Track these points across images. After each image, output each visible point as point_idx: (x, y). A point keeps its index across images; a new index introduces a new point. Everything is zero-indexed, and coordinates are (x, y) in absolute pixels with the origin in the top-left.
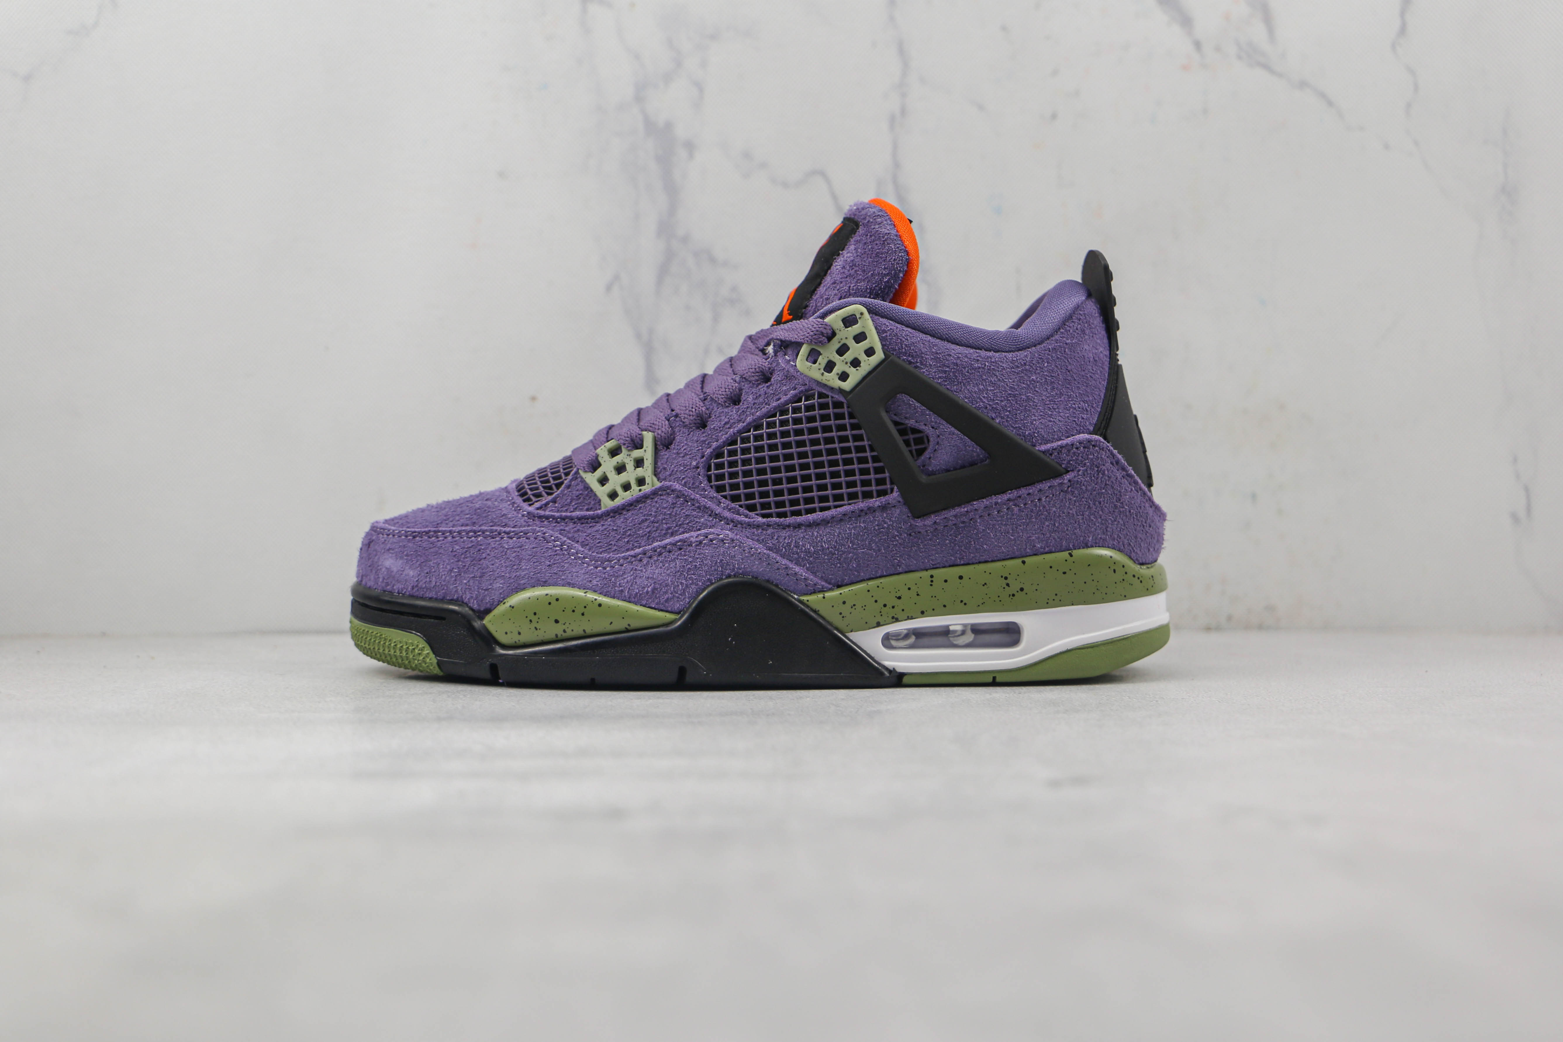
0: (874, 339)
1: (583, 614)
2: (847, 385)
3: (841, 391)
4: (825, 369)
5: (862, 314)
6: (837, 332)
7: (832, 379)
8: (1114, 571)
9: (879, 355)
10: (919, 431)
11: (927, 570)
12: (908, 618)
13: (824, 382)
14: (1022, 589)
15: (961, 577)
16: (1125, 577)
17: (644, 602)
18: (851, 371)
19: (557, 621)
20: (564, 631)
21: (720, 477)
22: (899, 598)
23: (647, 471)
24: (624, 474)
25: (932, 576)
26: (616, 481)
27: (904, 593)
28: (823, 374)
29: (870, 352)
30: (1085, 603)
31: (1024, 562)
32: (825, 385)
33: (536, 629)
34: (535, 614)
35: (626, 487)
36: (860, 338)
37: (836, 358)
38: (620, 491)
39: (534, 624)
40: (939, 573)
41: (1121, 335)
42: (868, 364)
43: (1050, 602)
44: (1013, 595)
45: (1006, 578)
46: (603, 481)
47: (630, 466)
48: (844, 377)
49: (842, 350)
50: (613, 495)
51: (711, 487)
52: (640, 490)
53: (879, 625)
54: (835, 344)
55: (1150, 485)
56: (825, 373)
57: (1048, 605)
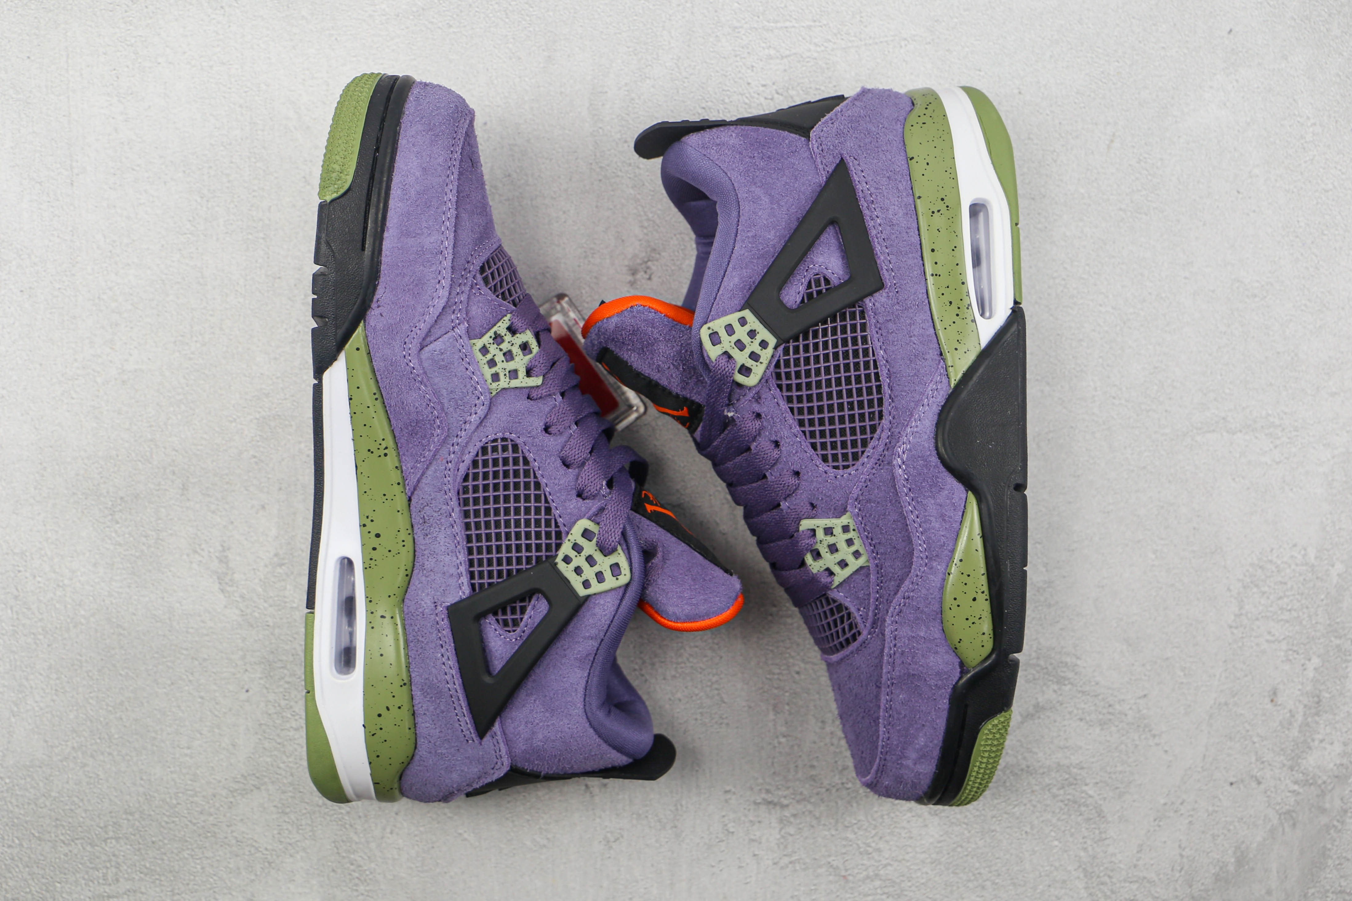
0: (733, 319)
1: (969, 576)
2: (772, 341)
3: (776, 348)
4: (757, 361)
5: (709, 328)
6: (724, 350)
7: (766, 355)
8: (924, 123)
9: (747, 314)
10: (810, 282)
11: (926, 280)
12: (968, 295)
13: (767, 362)
14: (942, 199)
15: (933, 250)
16: (928, 115)
17: (956, 525)
18: (759, 338)
19: (974, 599)
20: (983, 592)
21: (845, 456)
22: (951, 303)
23: (837, 523)
24: (838, 546)
25: (932, 275)
26: (845, 552)
27: (946, 299)
28: (761, 363)
29: (743, 322)
30: (952, 148)
31: (919, 197)
32: (770, 362)
33: (980, 618)
34: (967, 619)
35: (850, 542)
36: (730, 330)
37: (747, 351)
38: (853, 548)
39: (976, 620)
40: (929, 271)
41: (713, 117)
42: (753, 322)
43: (952, 176)
44: (947, 207)
45: (933, 212)
46: (843, 564)
47: (831, 540)
48: (764, 344)
49: (740, 345)
50: (857, 554)
51: (853, 465)
52: (854, 530)
53: (974, 321)
54: (735, 353)
55: (841, 98)
56: (761, 360)
57: (955, 179)
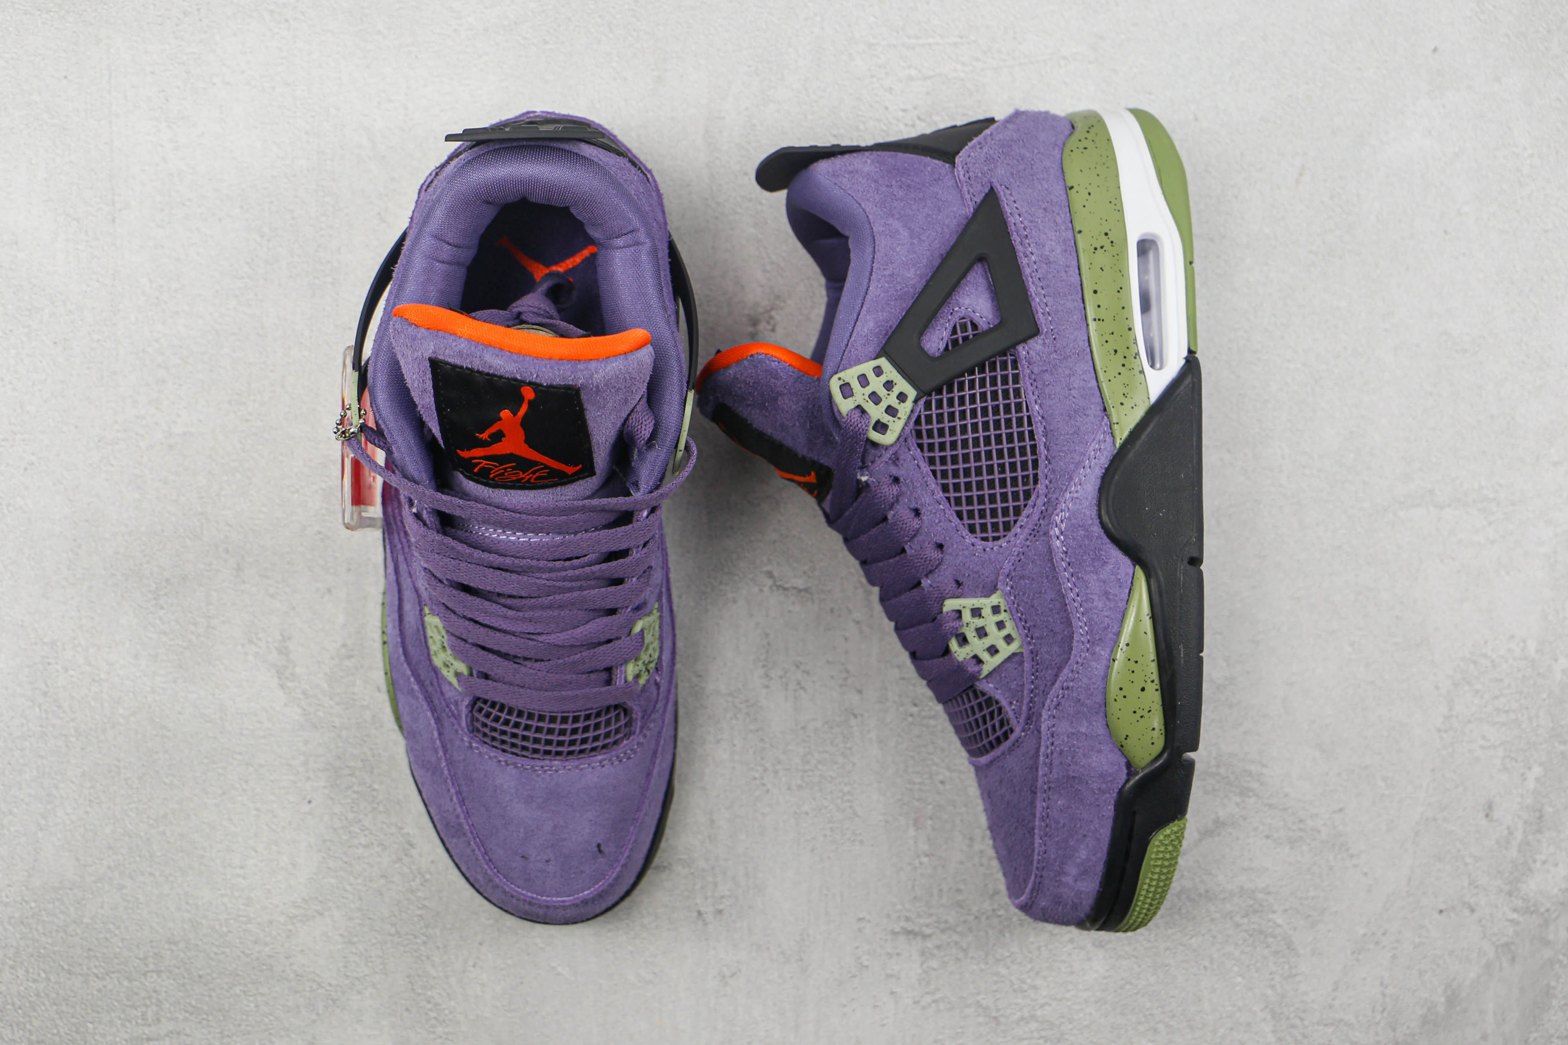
0: (867, 368)
1: (1136, 662)
2: (912, 393)
3: (916, 401)
4: (894, 416)
5: (840, 379)
6: (856, 404)
7: (905, 409)
8: (1085, 148)
9: (883, 362)
10: (955, 327)
11: (1088, 325)
12: (1136, 343)
13: (906, 417)
14: (1106, 234)
15: (1095, 292)
16: (1090, 139)
17: (1122, 605)
18: (896, 390)
19: (1143, 689)
20: (1153, 681)
21: (995, 526)
22: (1116, 351)
23: (986, 603)
24: (987, 629)
25: (1095, 320)
26: (995, 637)
27: (1111, 347)
28: (899, 418)
29: (878, 371)
30: (1117, 176)
31: (1080, 232)
32: (909, 418)
33: (1150, 711)
34: (1135, 712)
35: (1000, 625)
36: (863, 380)
37: (883, 405)
38: (1005, 632)
39: (1145, 713)
40: (1091, 314)
41: (846, 142)
42: (890, 372)
43: (1117, 208)
44: (1112, 242)
45: (1096, 249)
46: (993, 650)
47: (979, 622)
48: (902, 397)
49: (875, 398)
50: (1008, 639)
51: (1004, 536)
52: (1005, 611)
53: (1142, 372)
54: (869, 407)
55: (991, 121)
56: (899, 415)
57: (1120, 211)
